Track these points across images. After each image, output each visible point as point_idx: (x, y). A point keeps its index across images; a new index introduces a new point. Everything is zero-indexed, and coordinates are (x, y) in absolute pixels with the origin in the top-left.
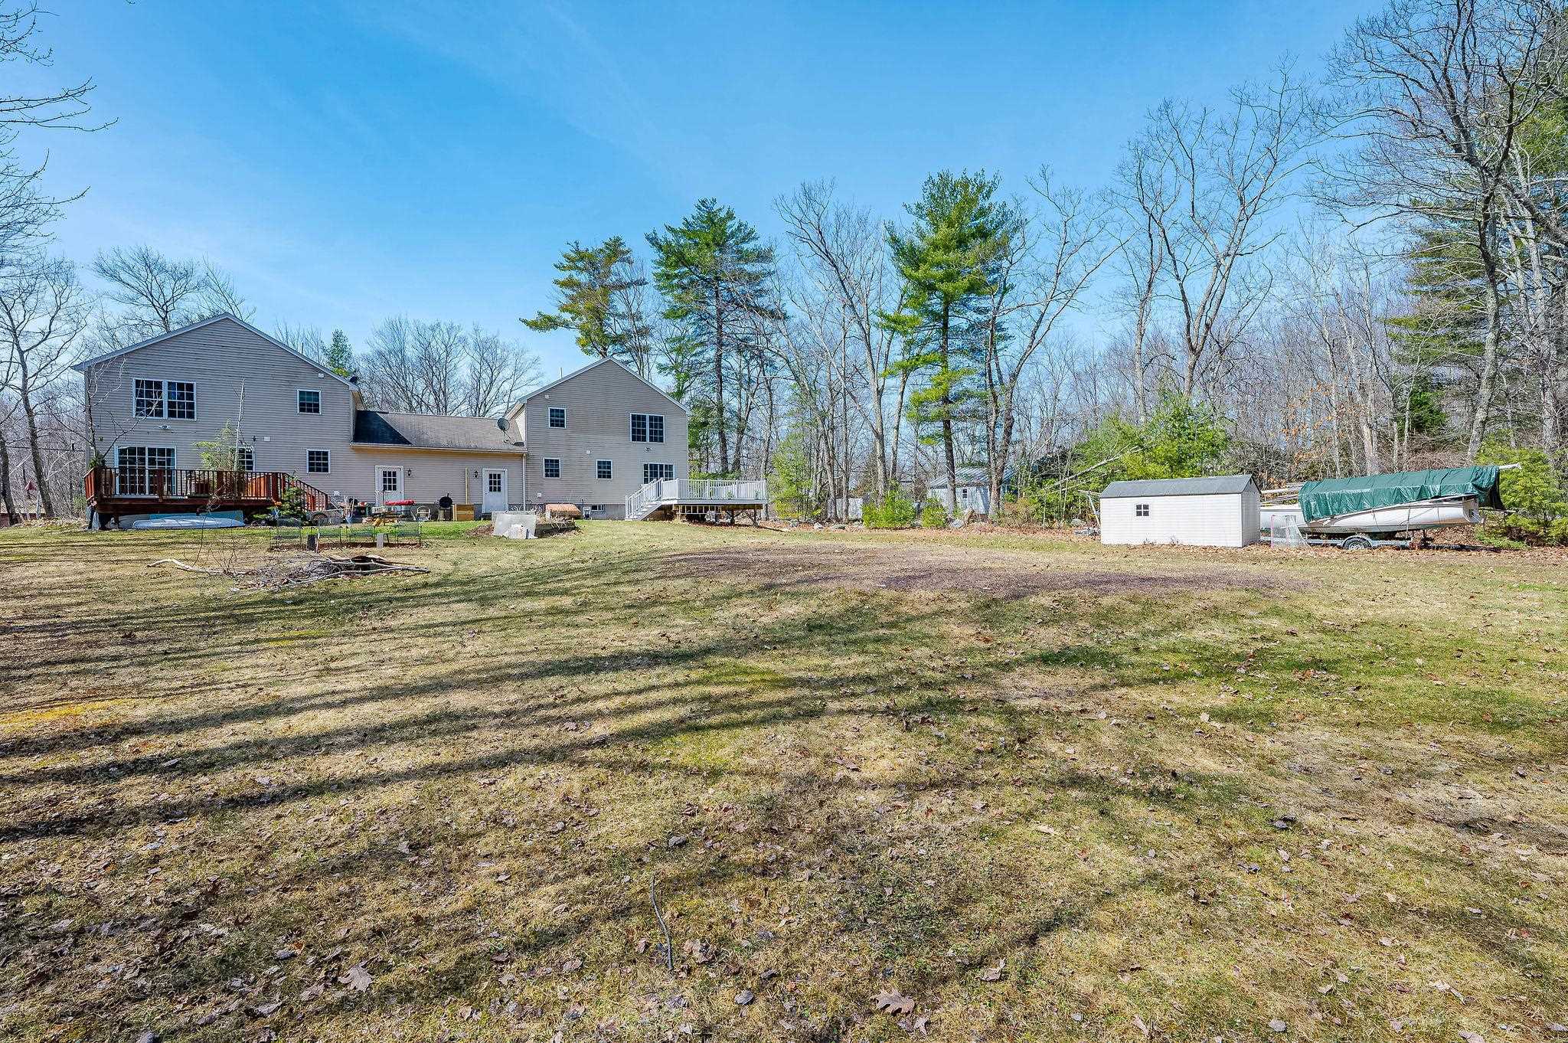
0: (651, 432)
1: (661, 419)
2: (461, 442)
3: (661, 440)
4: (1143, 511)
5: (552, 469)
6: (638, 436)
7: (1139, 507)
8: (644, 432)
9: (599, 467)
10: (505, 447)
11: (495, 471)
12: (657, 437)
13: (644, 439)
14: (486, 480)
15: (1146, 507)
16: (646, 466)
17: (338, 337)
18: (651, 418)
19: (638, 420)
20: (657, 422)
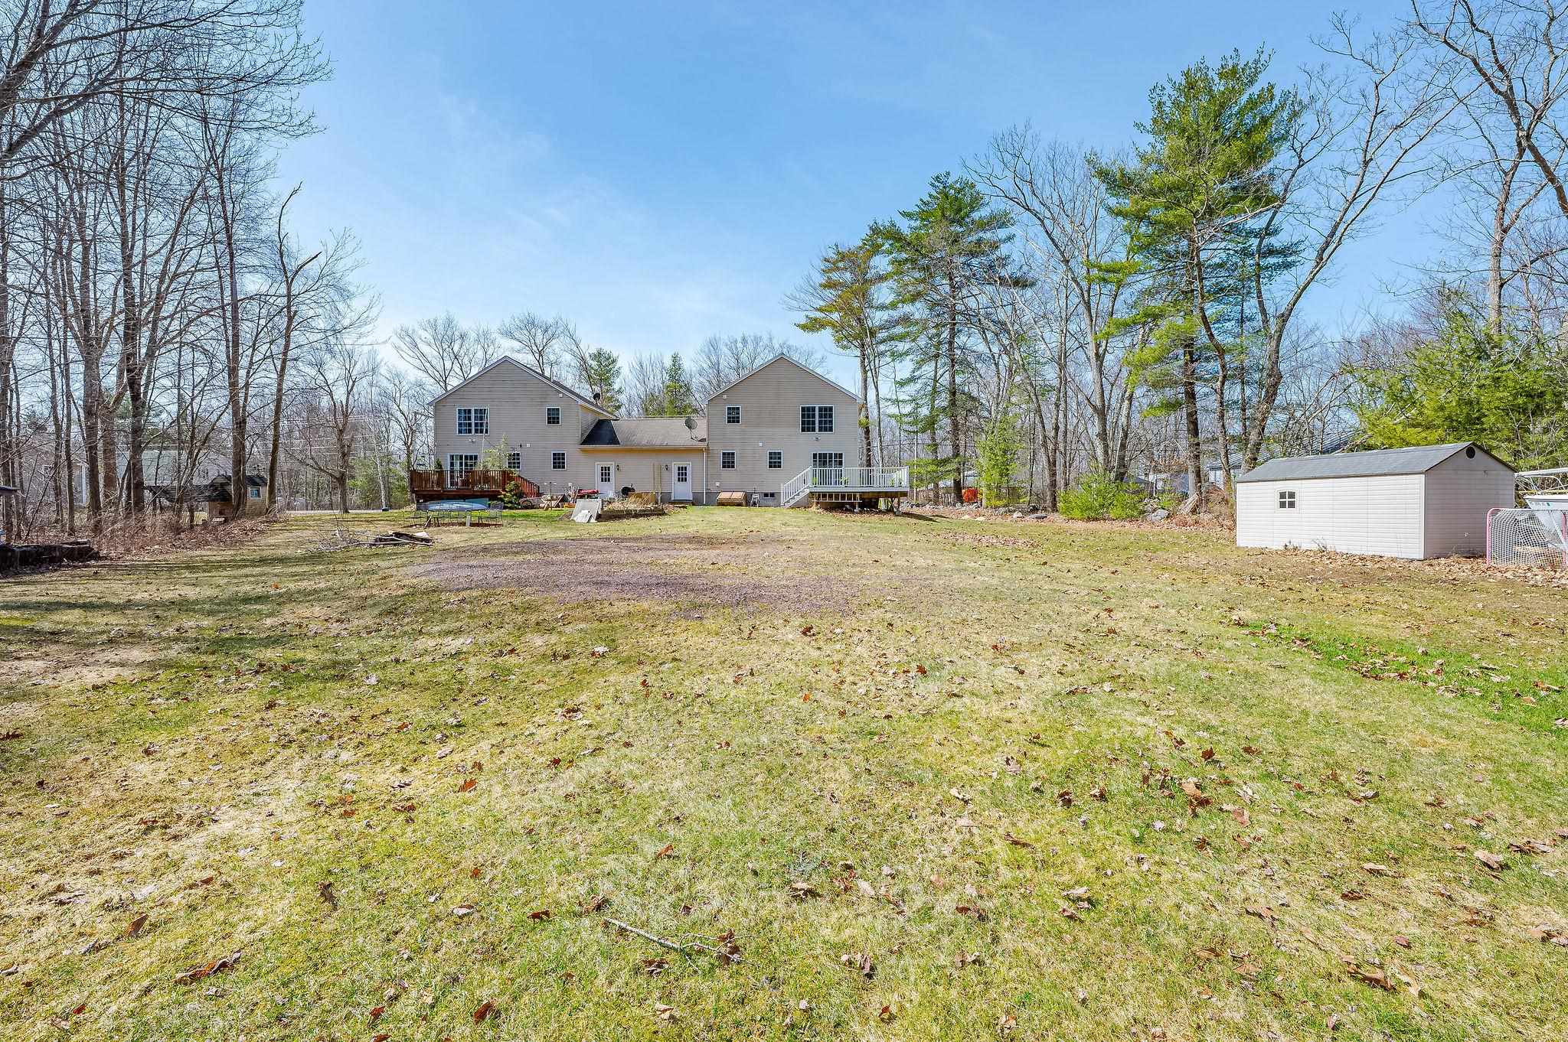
0: (820, 422)
1: (831, 409)
2: (658, 441)
3: (831, 429)
4: (1288, 501)
5: (728, 461)
6: (807, 426)
7: (1282, 495)
8: (814, 423)
9: (771, 458)
10: (690, 443)
11: (682, 464)
12: (826, 426)
13: (814, 430)
14: (675, 471)
15: (1292, 495)
16: (815, 455)
17: (675, 359)
18: (820, 409)
19: (807, 412)
20: (827, 412)
